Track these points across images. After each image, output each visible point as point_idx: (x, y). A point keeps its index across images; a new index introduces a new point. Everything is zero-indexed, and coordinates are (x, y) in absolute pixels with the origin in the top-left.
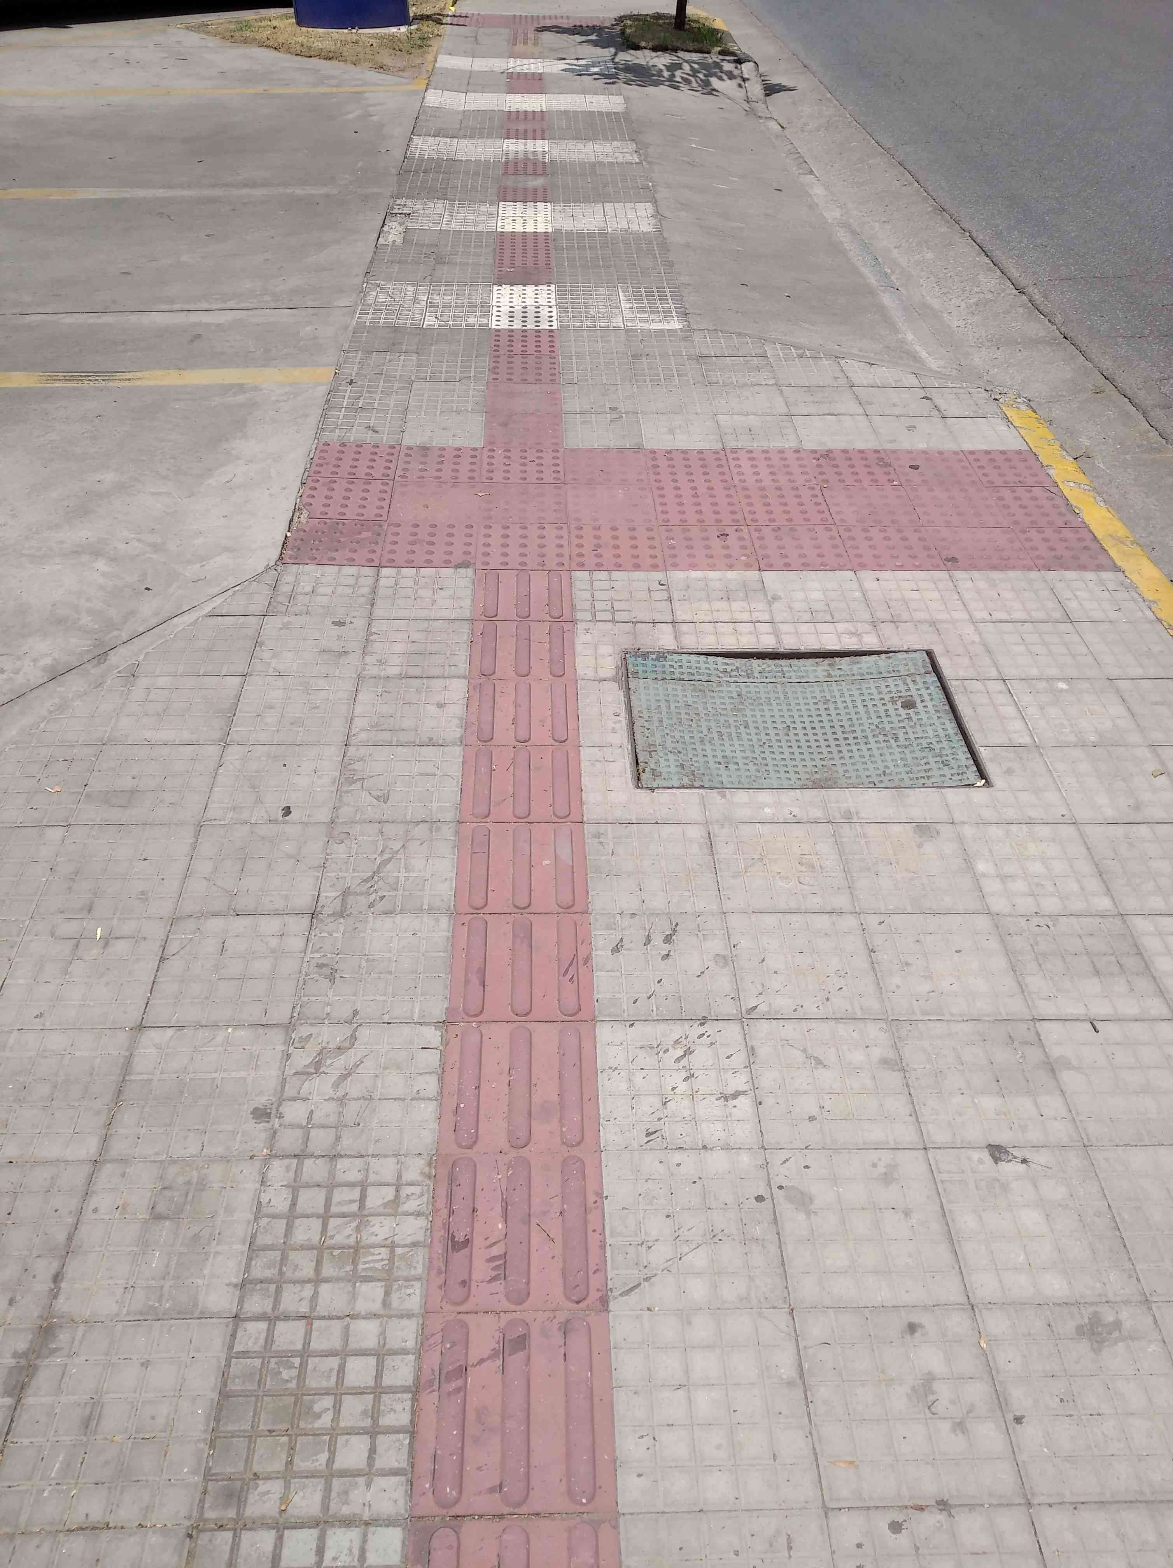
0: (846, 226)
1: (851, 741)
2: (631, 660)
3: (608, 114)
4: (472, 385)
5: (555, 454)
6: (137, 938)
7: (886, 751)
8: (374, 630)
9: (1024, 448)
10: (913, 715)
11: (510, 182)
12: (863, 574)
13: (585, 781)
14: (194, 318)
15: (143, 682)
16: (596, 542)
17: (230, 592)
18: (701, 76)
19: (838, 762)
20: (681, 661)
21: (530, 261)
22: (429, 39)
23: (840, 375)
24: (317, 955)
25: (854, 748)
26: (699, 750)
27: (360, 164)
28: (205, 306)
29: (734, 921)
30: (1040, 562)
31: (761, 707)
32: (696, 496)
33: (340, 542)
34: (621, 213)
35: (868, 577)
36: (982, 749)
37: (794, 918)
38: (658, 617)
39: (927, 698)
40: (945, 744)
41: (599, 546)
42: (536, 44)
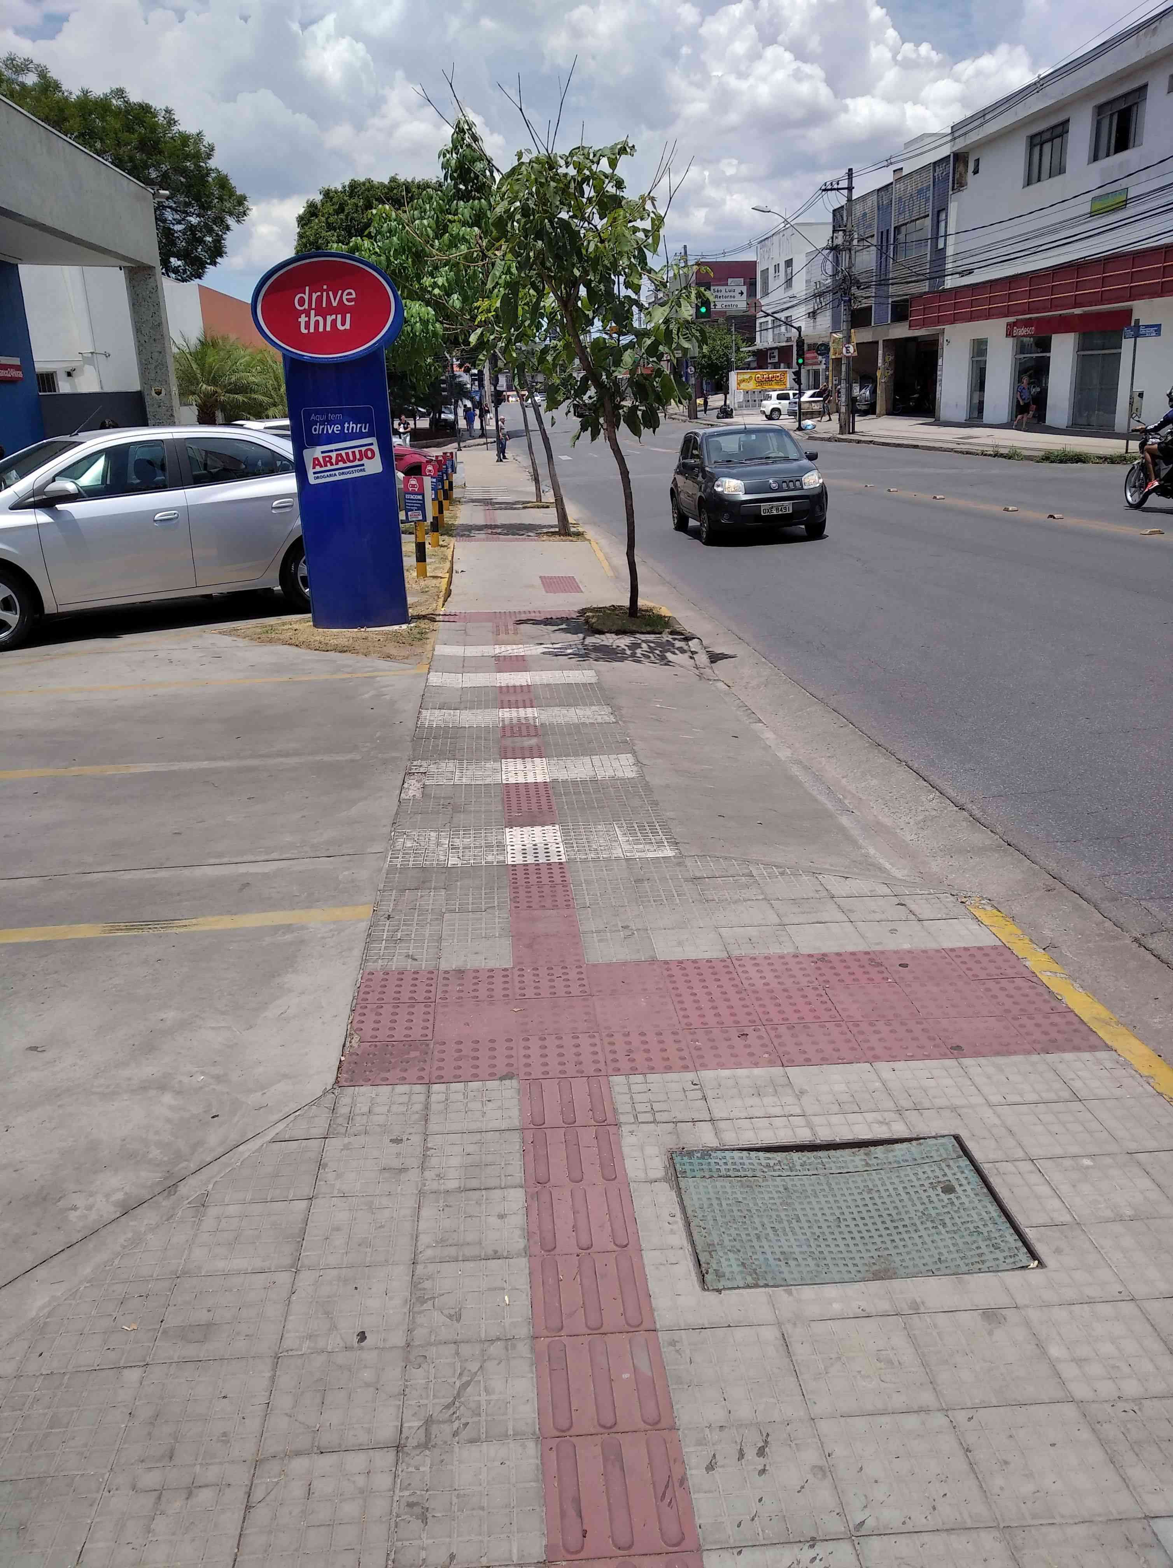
0: (799, 762)
1: (901, 1229)
2: (677, 1160)
3: (584, 685)
4: (497, 913)
5: (579, 970)
6: (221, 1486)
7: (936, 1237)
8: (429, 1145)
9: (1000, 944)
10: (955, 1200)
11: (508, 742)
12: (879, 1065)
13: (652, 1286)
14: (242, 869)
15: (212, 1211)
16: (628, 1047)
17: (292, 1118)
18: (657, 652)
19: (893, 1252)
20: (725, 1158)
21: (534, 807)
22: (426, 633)
23: (820, 888)
24: (407, 1493)
25: (906, 1236)
26: (757, 1248)
27: (378, 734)
28: (251, 858)
29: (824, 1426)
30: (1038, 1046)
31: (808, 1200)
32: (712, 1000)
33: (390, 1062)
34: (607, 763)
35: (883, 1067)
36: (1027, 1230)
37: (883, 1419)
38: (697, 1116)
39: (964, 1182)
40: (991, 1227)
41: (630, 1051)
42: (516, 633)
